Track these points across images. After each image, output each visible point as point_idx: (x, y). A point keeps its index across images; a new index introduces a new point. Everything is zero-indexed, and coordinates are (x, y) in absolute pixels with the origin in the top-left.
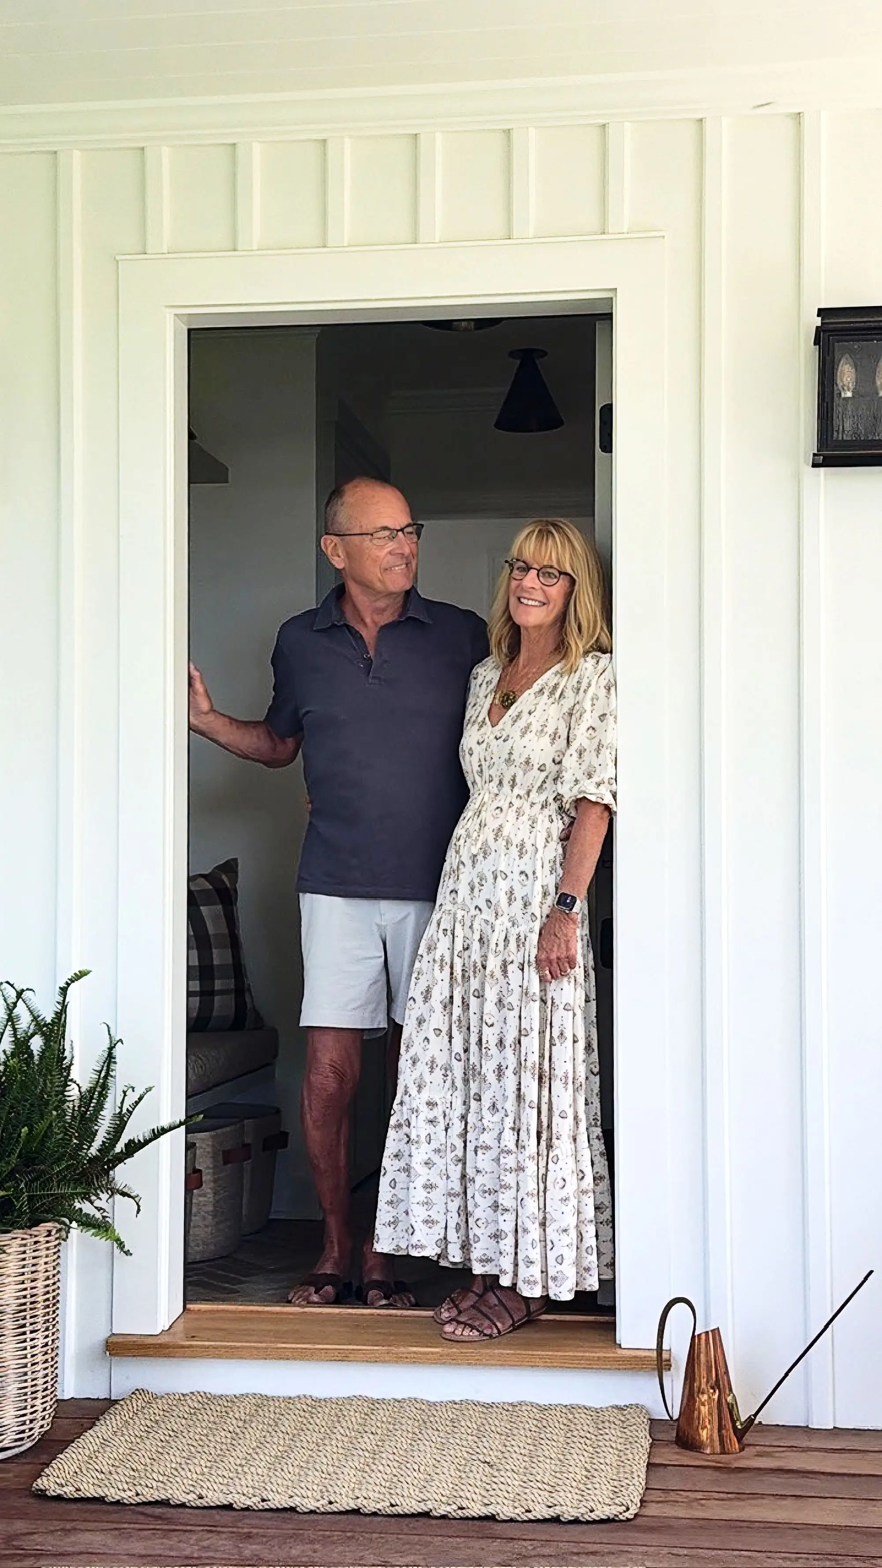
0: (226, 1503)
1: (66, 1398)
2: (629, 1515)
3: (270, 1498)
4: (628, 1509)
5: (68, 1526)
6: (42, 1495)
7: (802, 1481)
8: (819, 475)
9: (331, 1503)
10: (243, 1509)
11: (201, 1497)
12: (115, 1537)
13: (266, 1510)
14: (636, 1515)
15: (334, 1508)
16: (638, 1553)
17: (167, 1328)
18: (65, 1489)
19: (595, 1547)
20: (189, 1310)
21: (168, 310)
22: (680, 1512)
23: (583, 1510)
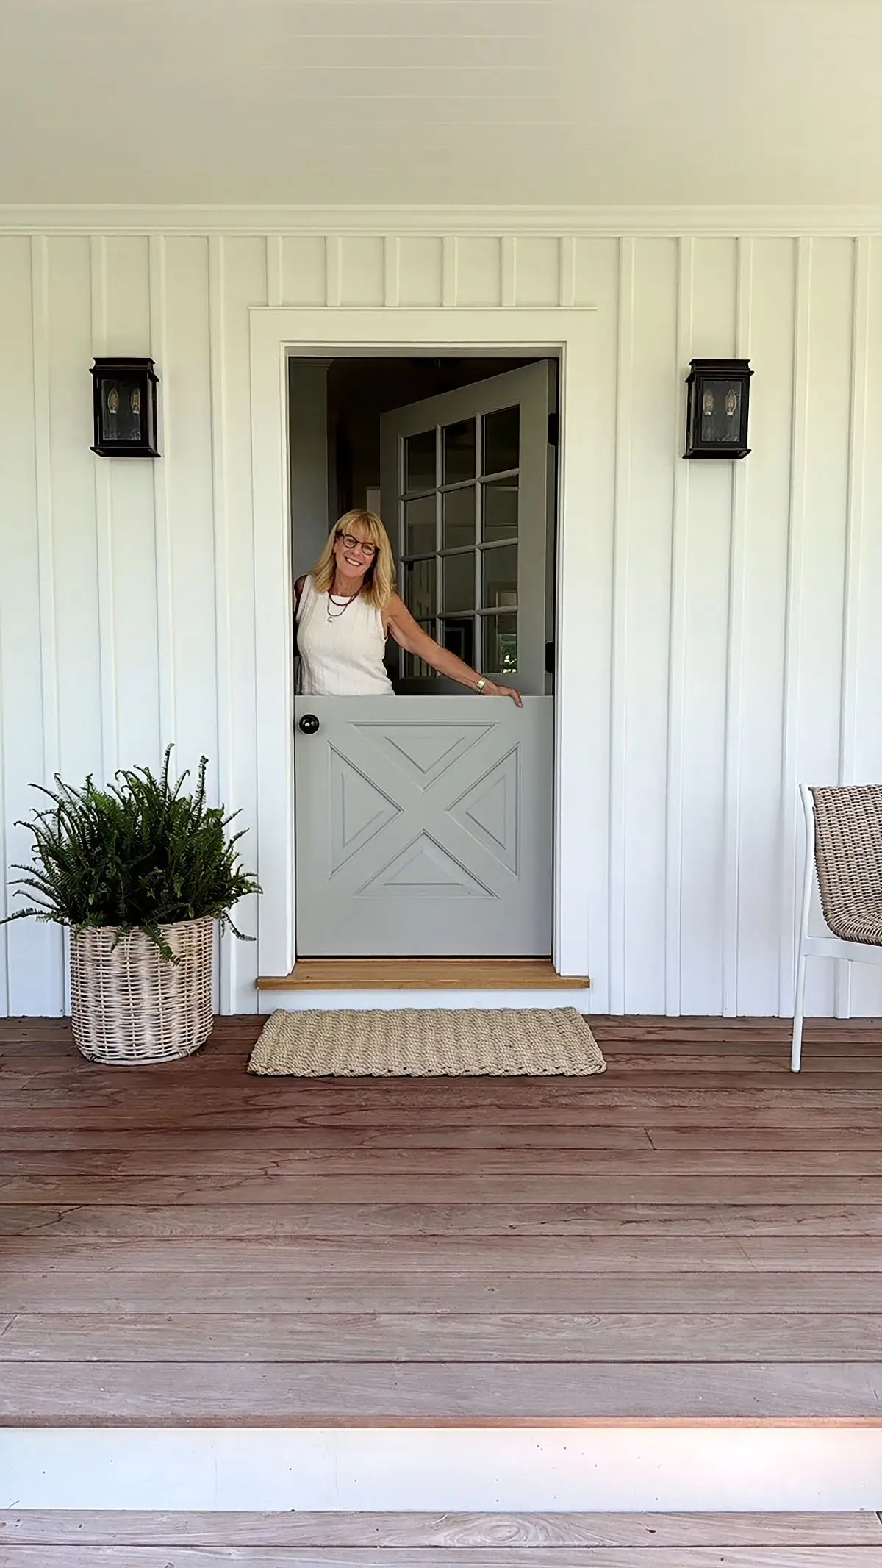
0: (368, 1073)
1: (231, 1014)
2: (602, 1070)
3: (393, 1070)
4: (601, 1067)
5: (278, 1090)
6: (254, 1074)
7: (677, 1046)
8: (686, 462)
9: (429, 1071)
10: (378, 1077)
11: (352, 1071)
12: (308, 1095)
13: (392, 1077)
14: (606, 1070)
15: (433, 1074)
16: (617, 1092)
17: (290, 972)
18: (269, 1070)
19: (590, 1090)
20: (299, 962)
21: (282, 343)
22: (626, 1067)
23: (578, 1070)
